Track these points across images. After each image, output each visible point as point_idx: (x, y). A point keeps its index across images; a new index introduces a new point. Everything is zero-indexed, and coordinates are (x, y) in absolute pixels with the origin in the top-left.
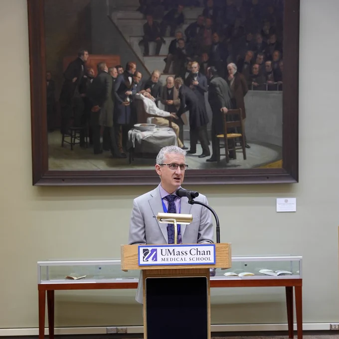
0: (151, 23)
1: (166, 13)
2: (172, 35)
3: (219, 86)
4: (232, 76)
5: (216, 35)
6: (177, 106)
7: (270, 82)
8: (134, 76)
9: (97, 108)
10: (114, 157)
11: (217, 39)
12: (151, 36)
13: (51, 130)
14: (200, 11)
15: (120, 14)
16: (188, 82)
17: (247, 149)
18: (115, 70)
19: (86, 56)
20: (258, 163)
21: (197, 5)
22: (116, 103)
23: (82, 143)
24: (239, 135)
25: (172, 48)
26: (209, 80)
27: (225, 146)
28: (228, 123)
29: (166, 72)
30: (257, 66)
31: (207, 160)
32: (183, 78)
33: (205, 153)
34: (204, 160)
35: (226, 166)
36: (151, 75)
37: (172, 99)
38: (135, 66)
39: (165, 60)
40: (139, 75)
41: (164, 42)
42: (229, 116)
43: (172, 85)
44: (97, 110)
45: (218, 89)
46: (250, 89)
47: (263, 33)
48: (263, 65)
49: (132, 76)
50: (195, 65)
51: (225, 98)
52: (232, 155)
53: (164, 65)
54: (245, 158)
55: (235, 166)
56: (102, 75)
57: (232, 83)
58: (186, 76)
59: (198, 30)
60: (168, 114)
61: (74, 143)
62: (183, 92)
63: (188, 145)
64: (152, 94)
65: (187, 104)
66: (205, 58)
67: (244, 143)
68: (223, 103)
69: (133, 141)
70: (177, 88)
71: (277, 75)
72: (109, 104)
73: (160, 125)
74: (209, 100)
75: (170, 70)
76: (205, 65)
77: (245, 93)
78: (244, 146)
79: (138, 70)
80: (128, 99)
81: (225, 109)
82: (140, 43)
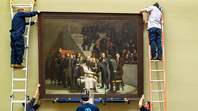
0: (86, 38)
1: (92, 35)
2: (94, 43)
3: (113, 62)
4: (118, 59)
5: (111, 43)
6: (96, 70)
7: (133, 61)
8: (80, 58)
9: (65, 70)
10: (72, 89)
11: (112, 45)
12: (86, 43)
13: (47, 78)
14: (105, 34)
15: (74, 35)
16: (101, 61)
17: (124, 87)
18: (72, 56)
19: (61, 50)
20: (128, 92)
21: (104, 32)
22: (73, 68)
23: (59, 84)
24: (121, 81)
25: (95, 48)
26: (109, 60)
27: (115, 85)
28: (116, 77)
29: (92, 57)
30: (127, 55)
31: (108, 91)
32: (99, 59)
33: (108, 88)
34: (107, 90)
35: (116, 93)
36: (86, 58)
37: (95, 67)
38: (80, 54)
39: (92, 52)
40: (82, 58)
41: (91, 45)
42: (117, 74)
43: (95, 62)
44: (65, 71)
45: (112, 63)
46: (125, 64)
47: (129, 43)
48: (130, 55)
49: (79, 58)
50: (104, 54)
51: (115, 67)
52: (118, 89)
53: (91, 54)
54: (123, 90)
55: (119, 93)
56: (67, 58)
57: (118, 62)
58: (100, 59)
59: (105, 41)
60: (93, 73)
61: (56, 84)
62: (99, 64)
63: (101, 85)
64: (87, 65)
65: (100, 69)
66: (107, 52)
67: (123, 84)
68: (114, 69)
69: (79, 83)
70: (96, 63)
71: (135, 59)
72: (70, 69)
73: (90, 77)
74: (109, 67)
75: (94, 56)
76: (107, 54)
77: (123, 65)
78: (123, 85)
79: (81, 56)
80: (77, 67)
81: (115, 71)
82: (82, 46)
